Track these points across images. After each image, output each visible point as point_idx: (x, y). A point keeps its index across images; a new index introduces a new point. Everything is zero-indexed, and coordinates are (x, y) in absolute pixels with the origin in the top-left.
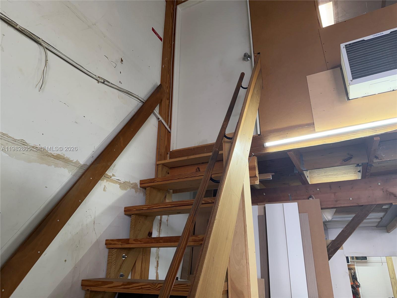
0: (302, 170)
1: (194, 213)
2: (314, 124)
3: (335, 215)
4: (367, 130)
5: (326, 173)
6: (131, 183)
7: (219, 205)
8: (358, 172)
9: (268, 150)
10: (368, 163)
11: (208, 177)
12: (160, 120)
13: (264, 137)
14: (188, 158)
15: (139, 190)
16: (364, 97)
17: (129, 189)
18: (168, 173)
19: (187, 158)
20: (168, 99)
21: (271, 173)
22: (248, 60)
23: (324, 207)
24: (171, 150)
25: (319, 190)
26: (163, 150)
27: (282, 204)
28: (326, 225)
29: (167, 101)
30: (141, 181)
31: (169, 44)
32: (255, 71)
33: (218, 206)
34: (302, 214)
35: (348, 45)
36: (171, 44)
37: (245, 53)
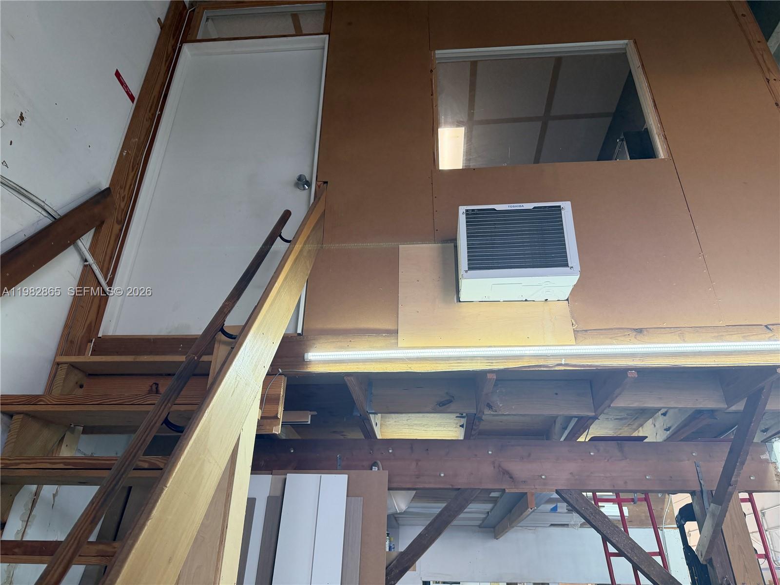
0: (367, 412)
1: (102, 500)
2: (398, 333)
3: (413, 502)
4: (479, 358)
5: (409, 421)
7: (168, 485)
8: (460, 426)
9: (310, 368)
10: (475, 414)
11: (159, 417)
12: (87, 263)
13: (308, 340)
16: (482, 301)
18: (81, 386)
19: (133, 360)
20: (121, 222)
21: (311, 411)
22: (304, 189)
23: (394, 485)
24: (100, 335)
25: (391, 453)
26: (80, 333)
27: (320, 475)
28: (397, 519)
29: (117, 227)
30: (3, 397)
31: (150, 111)
32: (312, 213)
33: (165, 488)
34: (353, 498)
35: (471, 211)
36: (152, 115)
37: (301, 175)
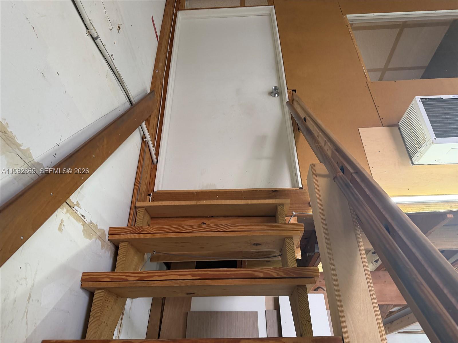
6: (99, 228)
12: (146, 140)
14: (196, 203)
15: (106, 245)
17: (94, 239)
22: (275, 96)
24: (155, 191)
30: (111, 229)
35: (426, 99)
36: (166, 51)
37: (276, 87)
